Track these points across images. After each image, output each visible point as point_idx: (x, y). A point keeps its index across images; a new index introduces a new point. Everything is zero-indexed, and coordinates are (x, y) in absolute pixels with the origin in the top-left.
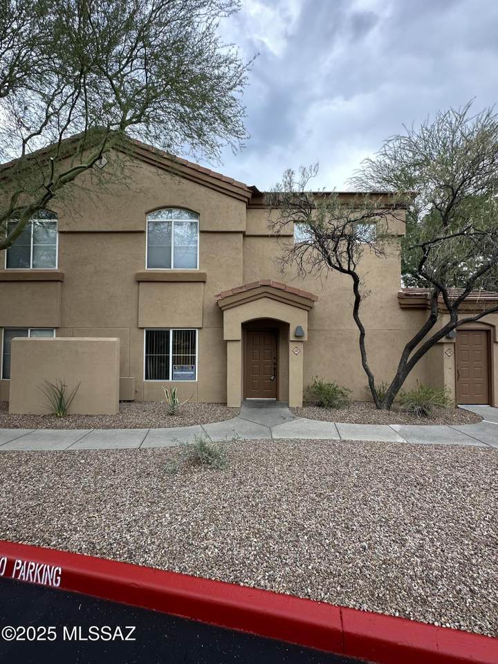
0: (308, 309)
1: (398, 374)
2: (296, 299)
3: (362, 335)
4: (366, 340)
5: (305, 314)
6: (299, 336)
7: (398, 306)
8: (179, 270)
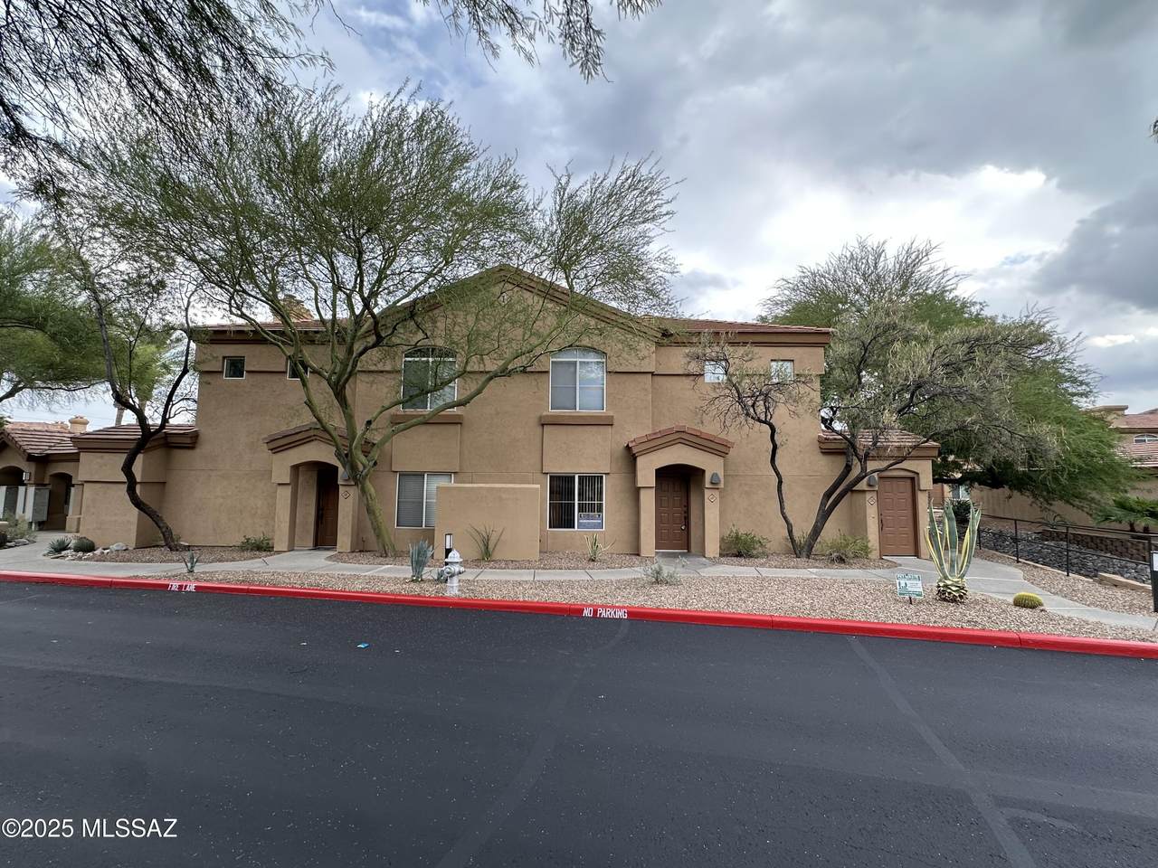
0: (723, 455)
1: (816, 522)
2: (711, 445)
3: (780, 482)
4: (784, 487)
5: (721, 460)
6: (714, 483)
7: (819, 450)
8: (585, 412)
